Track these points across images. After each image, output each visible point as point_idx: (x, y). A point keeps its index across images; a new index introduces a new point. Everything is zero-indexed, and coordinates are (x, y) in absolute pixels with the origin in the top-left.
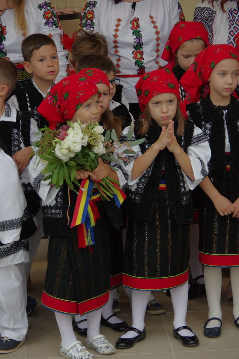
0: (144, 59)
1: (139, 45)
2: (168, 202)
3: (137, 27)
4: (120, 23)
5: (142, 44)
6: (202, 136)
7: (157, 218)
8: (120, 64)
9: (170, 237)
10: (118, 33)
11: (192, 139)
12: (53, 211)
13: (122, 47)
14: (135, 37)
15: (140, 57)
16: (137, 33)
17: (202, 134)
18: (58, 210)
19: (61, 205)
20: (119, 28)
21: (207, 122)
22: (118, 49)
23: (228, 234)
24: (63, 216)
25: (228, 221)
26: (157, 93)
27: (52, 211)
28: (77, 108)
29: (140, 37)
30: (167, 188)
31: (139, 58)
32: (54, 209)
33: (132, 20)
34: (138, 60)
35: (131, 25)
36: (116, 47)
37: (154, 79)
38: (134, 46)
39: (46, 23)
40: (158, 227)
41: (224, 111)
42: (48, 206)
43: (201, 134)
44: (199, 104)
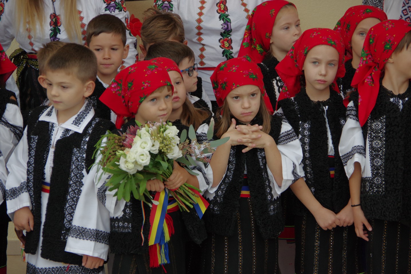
0: (233, 48)
1: (227, 32)
2: (252, 213)
3: (224, 10)
4: (204, 5)
5: (231, 31)
6: (291, 134)
7: (240, 231)
8: (205, 55)
9: (254, 254)
10: (202, 18)
11: (279, 137)
12: (121, 224)
13: (207, 34)
14: (222, 22)
15: (228, 45)
16: (225, 18)
17: (292, 131)
18: (126, 223)
19: (129, 217)
20: (204, 11)
21: (304, 121)
22: (202, 36)
23: (331, 253)
24: (132, 230)
25: (331, 238)
26: (236, 85)
27: (118, 224)
28: (140, 101)
29: (228, 22)
30: (251, 195)
31: (227, 47)
32: (122, 222)
33: (218, 2)
34: (226, 49)
35: (217, 8)
36: (199, 34)
37: (232, 69)
38: (221, 33)
39: (106, 7)
40: (240, 243)
41: (324, 107)
42: (115, 218)
43: (290, 130)
44: (293, 100)
